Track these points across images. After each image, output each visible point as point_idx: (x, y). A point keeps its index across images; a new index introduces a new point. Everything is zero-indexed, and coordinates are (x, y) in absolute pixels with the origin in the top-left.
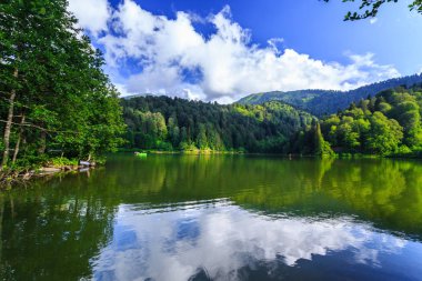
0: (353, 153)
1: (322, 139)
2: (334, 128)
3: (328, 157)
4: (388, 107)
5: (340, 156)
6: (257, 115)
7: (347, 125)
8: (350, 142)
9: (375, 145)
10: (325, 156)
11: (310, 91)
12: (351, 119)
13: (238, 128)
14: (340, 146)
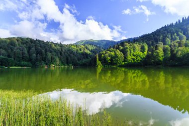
0: (108, 65)
1: (98, 60)
2: (103, 55)
3: (100, 67)
4: (122, 48)
5: (104, 66)
6: (80, 50)
7: (107, 54)
8: (107, 61)
9: (115, 62)
10: (99, 67)
11: (104, 40)
12: (109, 52)
13: (69, 55)
14: (104, 62)
